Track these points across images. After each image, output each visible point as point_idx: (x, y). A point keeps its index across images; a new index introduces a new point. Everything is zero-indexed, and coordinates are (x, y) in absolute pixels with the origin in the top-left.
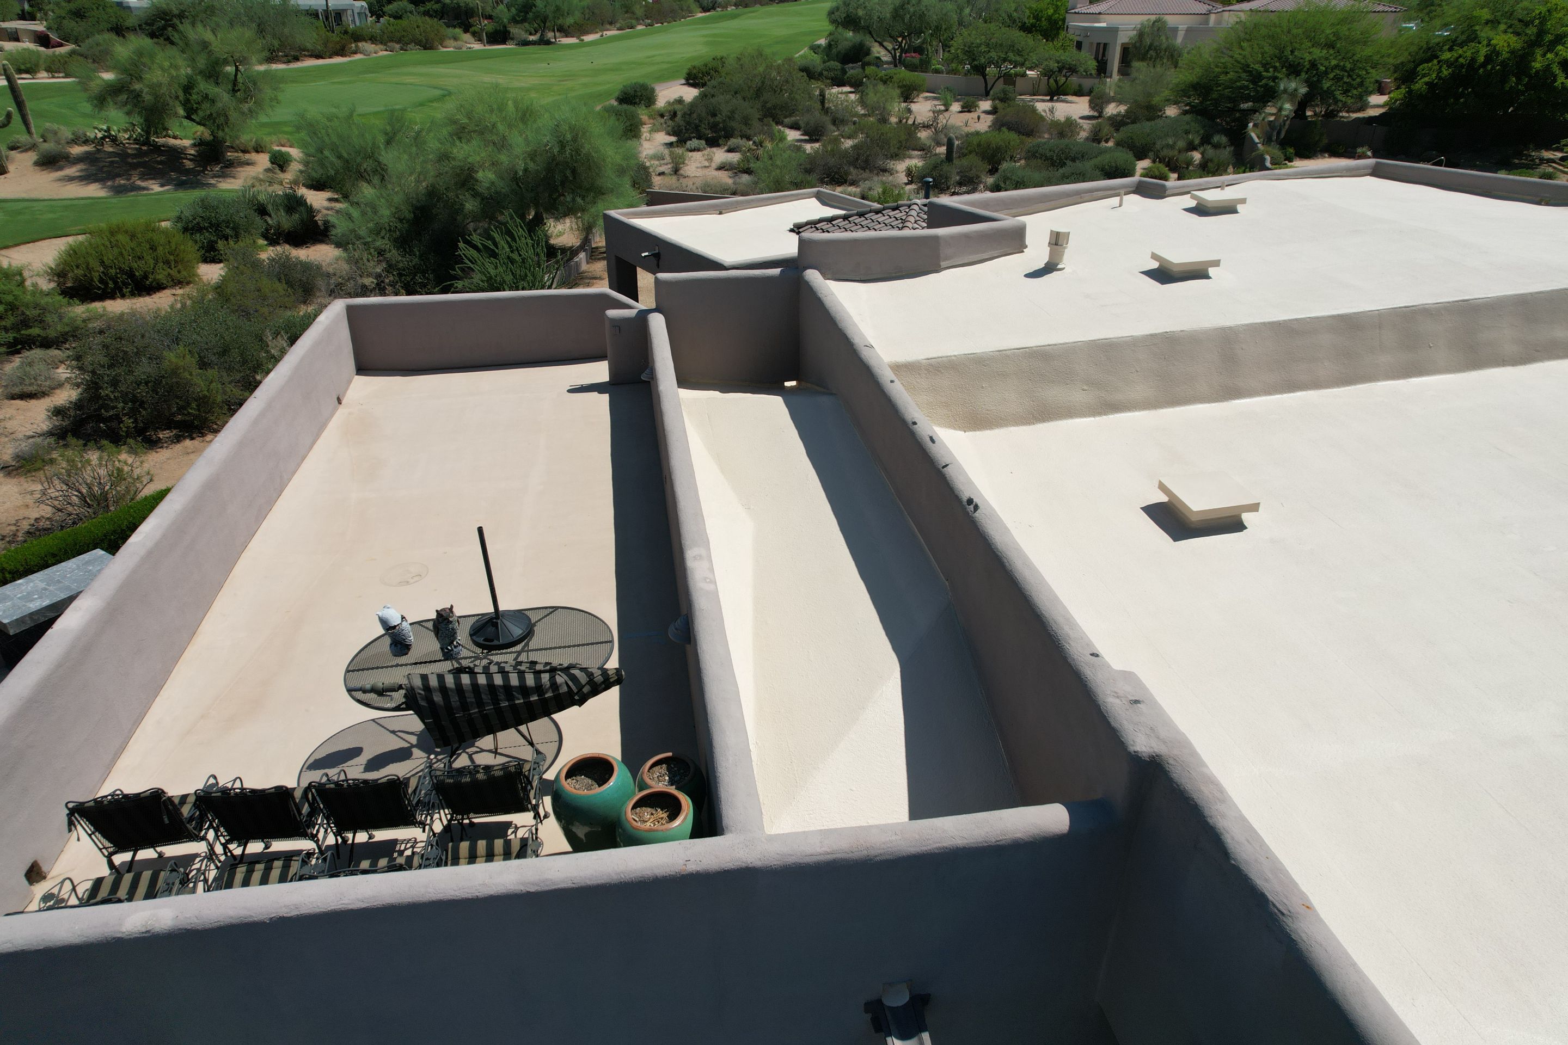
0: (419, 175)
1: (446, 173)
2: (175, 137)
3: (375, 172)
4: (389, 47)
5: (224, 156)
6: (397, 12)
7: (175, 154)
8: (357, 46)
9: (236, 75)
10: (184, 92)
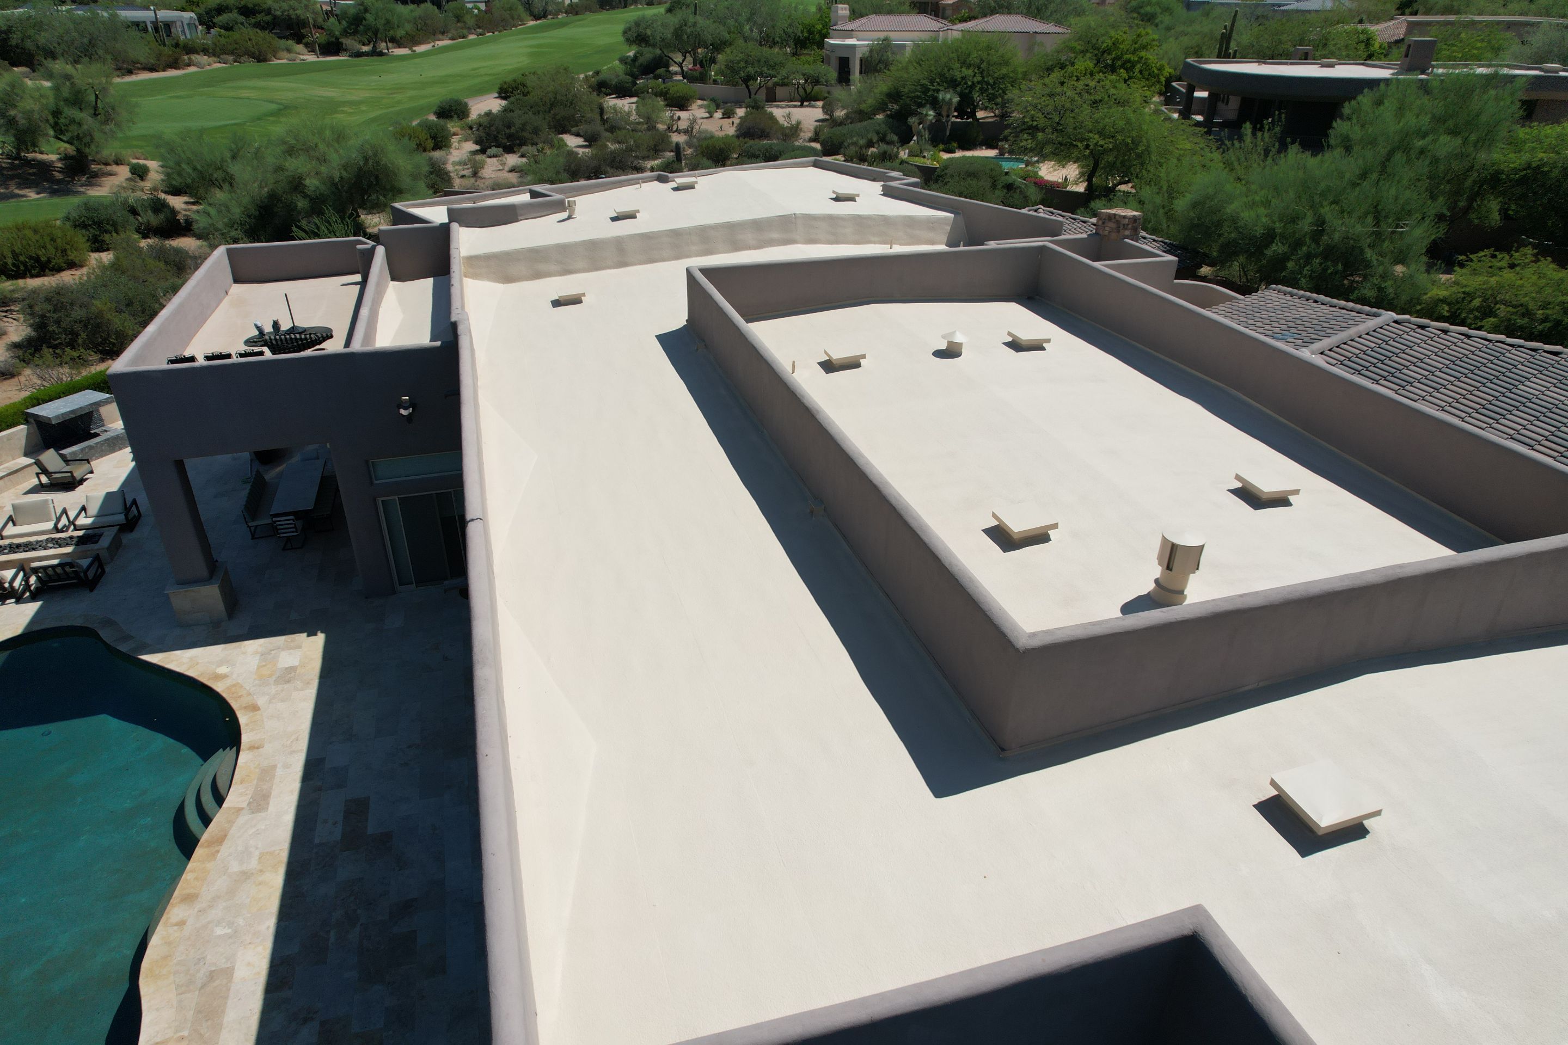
0: (261, 182)
1: (282, 180)
2: (42, 153)
3: (224, 180)
4: (221, 59)
5: (89, 169)
6: (227, 23)
7: (44, 168)
8: (189, 59)
9: (96, 102)
10: (53, 117)
